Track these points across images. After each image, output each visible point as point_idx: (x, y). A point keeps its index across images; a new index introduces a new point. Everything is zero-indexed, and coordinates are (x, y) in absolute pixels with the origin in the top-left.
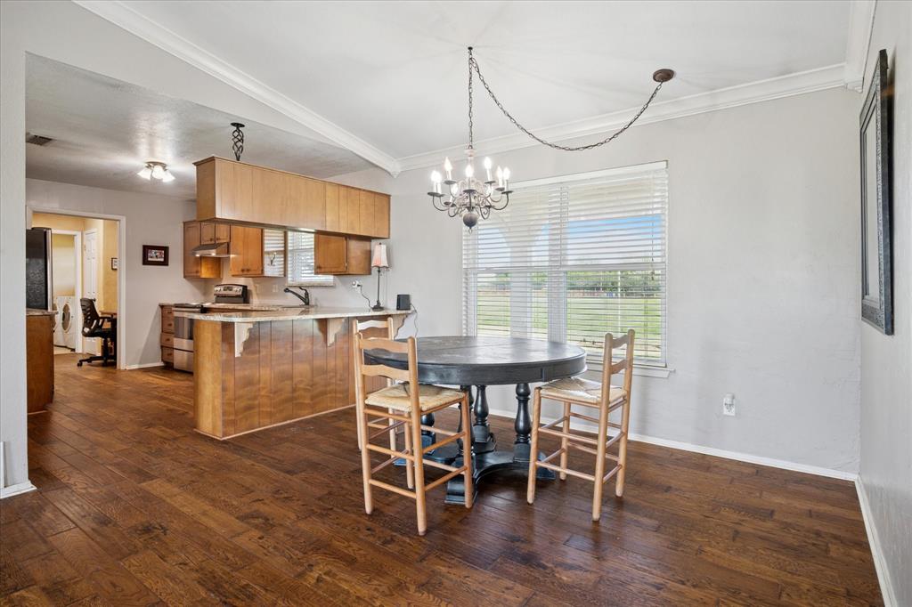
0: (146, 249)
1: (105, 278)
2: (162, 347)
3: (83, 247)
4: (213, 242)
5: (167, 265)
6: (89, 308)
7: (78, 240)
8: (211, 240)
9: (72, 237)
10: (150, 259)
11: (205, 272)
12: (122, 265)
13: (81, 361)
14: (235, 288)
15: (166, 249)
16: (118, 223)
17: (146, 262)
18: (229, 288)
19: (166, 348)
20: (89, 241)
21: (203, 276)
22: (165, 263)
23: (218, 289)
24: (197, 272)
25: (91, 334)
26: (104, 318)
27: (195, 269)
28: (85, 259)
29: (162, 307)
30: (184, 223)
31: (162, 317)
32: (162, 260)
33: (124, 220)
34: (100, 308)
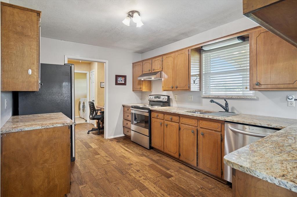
0: (117, 77)
1: (98, 91)
2: (123, 127)
3: (90, 78)
4: (150, 72)
5: (126, 85)
6: (92, 106)
7: (88, 75)
8: (150, 71)
9: (86, 74)
10: (118, 82)
11: (144, 88)
12: (106, 85)
13: (89, 131)
14: (162, 97)
15: (125, 77)
16: (105, 64)
17: (117, 84)
18: (158, 96)
19: (126, 128)
20: (92, 75)
21: (144, 91)
22: (125, 84)
23: (151, 97)
24: (140, 88)
25: (93, 119)
26: (98, 110)
27: (139, 87)
28: (90, 83)
29: (124, 106)
30: (133, 64)
31: (124, 111)
32: (124, 82)
33: (107, 62)
34: (96, 105)
